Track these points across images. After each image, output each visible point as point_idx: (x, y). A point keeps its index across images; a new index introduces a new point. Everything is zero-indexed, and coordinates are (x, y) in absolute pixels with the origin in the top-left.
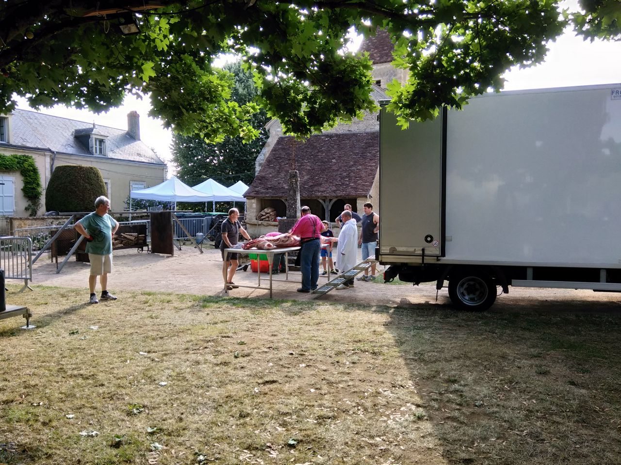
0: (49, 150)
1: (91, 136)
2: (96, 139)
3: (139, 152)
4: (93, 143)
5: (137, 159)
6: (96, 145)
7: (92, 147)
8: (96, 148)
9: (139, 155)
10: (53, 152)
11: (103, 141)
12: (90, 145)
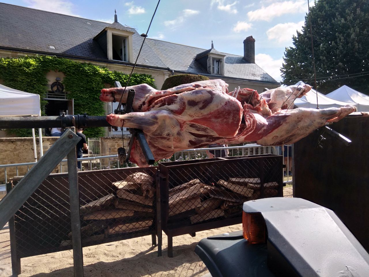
0: (168, 69)
1: (209, 56)
2: (214, 59)
3: (253, 73)
4: (210, 62)
5: (252, 78)
6: (213, 65)
7: (210, 67)
8: (213, 68)
9: (254, 75)
10: (171, 71)
11: (220, 61)
12: (208, 66)
